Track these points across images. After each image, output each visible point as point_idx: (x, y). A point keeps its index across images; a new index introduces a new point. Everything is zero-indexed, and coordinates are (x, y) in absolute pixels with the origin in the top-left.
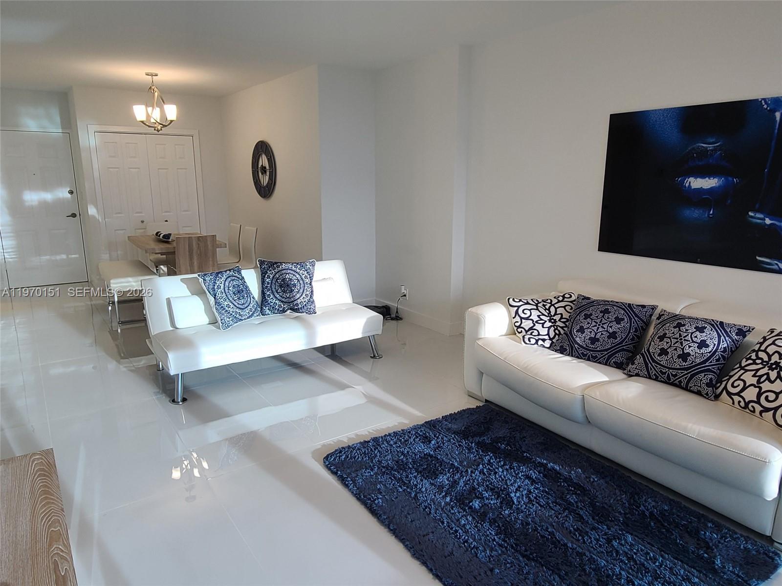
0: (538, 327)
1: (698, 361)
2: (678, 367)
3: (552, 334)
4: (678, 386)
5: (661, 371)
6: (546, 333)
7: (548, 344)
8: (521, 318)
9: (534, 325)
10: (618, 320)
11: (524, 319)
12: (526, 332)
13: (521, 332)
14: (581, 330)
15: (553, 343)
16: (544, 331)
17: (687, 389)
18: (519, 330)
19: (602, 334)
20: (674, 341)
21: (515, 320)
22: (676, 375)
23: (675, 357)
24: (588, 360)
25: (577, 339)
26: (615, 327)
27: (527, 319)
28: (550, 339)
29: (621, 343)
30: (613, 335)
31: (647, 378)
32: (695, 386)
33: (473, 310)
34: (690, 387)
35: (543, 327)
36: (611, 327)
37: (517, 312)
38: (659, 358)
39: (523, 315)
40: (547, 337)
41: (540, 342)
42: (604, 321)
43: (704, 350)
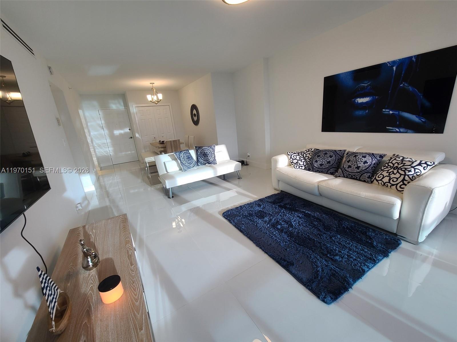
0: (299, 162)
1: (364, 169)
2: (356, 172)
3: (305, 164)
4: (356, 179)
5: (349, 174)
6: (303, 164)
7: (303, 168)
8: (293, 159)
9: (298, 161)
10: (331, 157)
11: (294, 159)
12: (295, 164)
13: (293, 164)
14: (316, 161)
15: (305, 167)
16: (302, 163)
17: (360, 180)
18: (292, 164)
19: (325, 162)
20: (353, 162)
21: (290, 160)
22: (355, 175)
23: (354, 168)
24: (320, 172)
25: (315, 165)
26: (330, 159)
27: (295, 159)
28: (304, 166)
29: (332, 165)
30: (329, 162)
31: (343, 177)
32: (363, 178)
33: (274, 157)
34: (361, 179)
35: (301, 162)
36: (328, 159)
37: (291, 157)
38: (348, 169)
39: (293, 158)
40: (303, 165)
41: (300, 167)
42: (325, 157)
43: (366, 164)
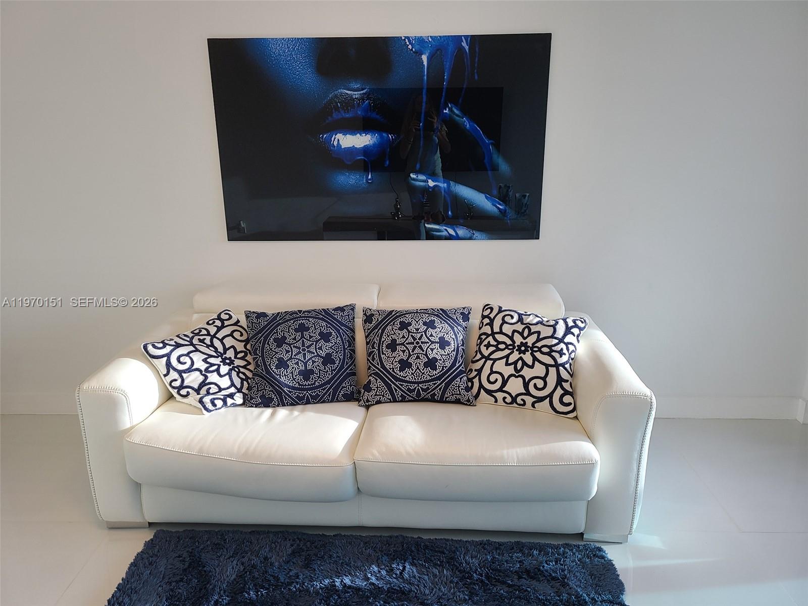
0: (213, 378)
1: (448, 364)
2: (429, 378)
3: (237, 382)
4: (432, 400)
5: (409, 390)
6: (229, 383)
7: (239, 399)
8: (180, 372)
9: (206, 377)
10: (325, 337)
11: (185, 371)
12: (198, 391)
13: (188, 394)
14: (282, 364)
15: (244, 395)
16: (225, 382)
17: (442, 401)
18: (183, 392)
19: (314, 362)
20: (410, 347)
21: (169, 378)
22: (428, 388)
23: (421, 368)
24: (308, 403)
25: (283, 379)
26: (326, 348)
27: (189, 370)
28: (239, 390)
29: (342, 367)
30: (328, 360)
31: (391, 402)
32: (453, 395)
33: (93, 384)
34: (446, 398)
35: (221, 376)
36: (320, 348)
37: (169, 365)
38: (402, 374)
39: (181, 367)
40: (233, 390)
41: (229, 401)
42: (307, 343)
43: (448, 349)
